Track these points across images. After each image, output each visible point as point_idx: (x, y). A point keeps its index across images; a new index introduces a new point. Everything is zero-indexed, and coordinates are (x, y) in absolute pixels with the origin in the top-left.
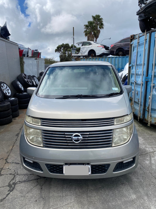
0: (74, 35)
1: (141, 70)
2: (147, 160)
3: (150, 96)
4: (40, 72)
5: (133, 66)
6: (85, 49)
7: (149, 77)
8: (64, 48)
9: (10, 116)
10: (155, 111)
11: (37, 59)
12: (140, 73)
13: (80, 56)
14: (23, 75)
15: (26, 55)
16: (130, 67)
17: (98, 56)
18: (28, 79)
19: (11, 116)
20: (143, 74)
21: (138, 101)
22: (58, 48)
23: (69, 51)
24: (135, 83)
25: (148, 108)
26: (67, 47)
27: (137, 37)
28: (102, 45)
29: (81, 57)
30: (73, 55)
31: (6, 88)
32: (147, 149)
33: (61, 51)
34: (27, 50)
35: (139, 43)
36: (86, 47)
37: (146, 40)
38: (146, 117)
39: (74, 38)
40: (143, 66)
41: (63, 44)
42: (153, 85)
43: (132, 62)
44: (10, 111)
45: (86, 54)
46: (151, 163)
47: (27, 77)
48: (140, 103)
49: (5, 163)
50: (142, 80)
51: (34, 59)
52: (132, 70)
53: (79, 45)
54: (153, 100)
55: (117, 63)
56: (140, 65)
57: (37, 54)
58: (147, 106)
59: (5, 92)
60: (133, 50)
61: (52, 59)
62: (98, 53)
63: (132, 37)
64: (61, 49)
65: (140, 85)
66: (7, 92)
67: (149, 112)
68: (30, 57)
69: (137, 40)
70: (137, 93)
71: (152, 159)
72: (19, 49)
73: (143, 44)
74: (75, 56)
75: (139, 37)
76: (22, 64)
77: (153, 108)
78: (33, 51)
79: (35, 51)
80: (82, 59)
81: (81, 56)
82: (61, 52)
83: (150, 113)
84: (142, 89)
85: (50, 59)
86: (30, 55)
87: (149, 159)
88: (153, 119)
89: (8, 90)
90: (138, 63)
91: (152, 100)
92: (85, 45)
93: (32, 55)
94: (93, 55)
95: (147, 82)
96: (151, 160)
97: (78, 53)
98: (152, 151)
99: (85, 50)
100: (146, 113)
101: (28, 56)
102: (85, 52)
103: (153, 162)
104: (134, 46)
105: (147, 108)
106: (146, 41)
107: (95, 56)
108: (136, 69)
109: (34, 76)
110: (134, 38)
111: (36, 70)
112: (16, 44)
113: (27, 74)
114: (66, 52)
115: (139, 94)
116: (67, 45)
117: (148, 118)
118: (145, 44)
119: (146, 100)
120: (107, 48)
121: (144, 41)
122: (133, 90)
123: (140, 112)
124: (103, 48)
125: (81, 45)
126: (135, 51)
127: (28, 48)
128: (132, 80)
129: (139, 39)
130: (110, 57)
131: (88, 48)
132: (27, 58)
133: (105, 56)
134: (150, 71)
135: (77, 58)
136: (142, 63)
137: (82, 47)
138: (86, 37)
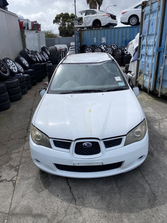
0: (75, 2)
1: (153, 40)
2: (157, 125)
3: (161, 67)
4: (42, 46)
5: (143, 36)
6: (89, 19)
7: (162, 47)
8: (64, 18)
9: (19, 93)
10: (166, 82)
11: (37, 32)
12: (151, 44)
13: (83, 28)
14: (26, 50)
15: (26, 28)
16: (140, 38)
17: (103, 27)
18: (31, 54)
19: (21, 93)
20: (155, 45)
21: (149, 73)
22: (56, 18)
23: (69, 22)
24: (145, 54)
25: (160, 79)
26: (66, 17)
27: (149, 3)
28: (108, 14)
29: (85, 29)
30: (76, 26)
31: (12, 64)
32: (156, 117)
33: (59, 22)
34: (26, 22)
35: (151, 10)
36: (90, 17)
37: (159, 6)
38: (157, 89)
39: (75, 6)
40: (155, 36)
41: (62, 14)
42: (165, 55)
43: (143, 33)
44: (19, 87)
45: (90, 24)
46: (159, 127)
47: (30, 52)
48: (150, 75)
49: (27, 133)
50: (153, 51)
51: (34, 32)
52: (143, 41)
53: (82, 14)
54: (165, 70)
55: (124, 34)
56: (152, 35)
57: (37, 27)
58: (158, 77)
59: (11, 68)
60: (145, 19)
61: (50, 32)
62: (104, 23)
63: (143, 3)
64: (60, 19)
65: (151, 56)
66: (13, 68)
67: (159, 82)
68: (30, 30)
69: (149, 7)
70: (148, 65)
71: (161, 124)
72: (19, 20)
73: (155, 11)
74: (78, 28)
75: (152, 4)
76: (23, 38)
77: (164, 78)
78: (32, 23)
79: (35, 23)
80: (85, 30)
81: (85, 27)
82: (60, 24)
83: (161, 84)
84: (153, 61)
85: (48, 32)
86: (30, 27)
87: (158, 125)
88: (164, 90)
89: (14, 67)
90: (150, 33)
91: (163, 71)
92: (88, 14)
93: (32, 27)
94: (99, 25)
95: (159, 54)
96: (159, 125)
97: (81, 24)
98: (161, 118)
99: (88, 21)
100: (158, 84)
101: (28, 29)
102: (89, 23)
103: (162, 126)
104: (146, 14)
105: (158, 79)
106: (159, 8)
107: (100, 26)
108: (147, 40)
109: (37, 52)
110: (146, 5)
111: (38, 45)
112: (15, 15)
113: (30, 50)
114: (66, 23)
115: (150, 65)
116: (67, 15)
117: (159, 89)
118: (158, 11)
119: (158, 71)
120: (114, 17)
121: (157, 8)
122: (143, 62)
123: (150, 84)
124: (109, 17)
125: (84, 14)
126: (147, 20)
127: (28, 20)
128: (143, 51)
129: (151, 6)
130: (116, 28)
131: (92, 17)
132: (28, 31)
133: (111, 27)
134: (163, 41)
135: (80, 30)
136: (154, 32)
137: (86, 16)
138: (88, 3)
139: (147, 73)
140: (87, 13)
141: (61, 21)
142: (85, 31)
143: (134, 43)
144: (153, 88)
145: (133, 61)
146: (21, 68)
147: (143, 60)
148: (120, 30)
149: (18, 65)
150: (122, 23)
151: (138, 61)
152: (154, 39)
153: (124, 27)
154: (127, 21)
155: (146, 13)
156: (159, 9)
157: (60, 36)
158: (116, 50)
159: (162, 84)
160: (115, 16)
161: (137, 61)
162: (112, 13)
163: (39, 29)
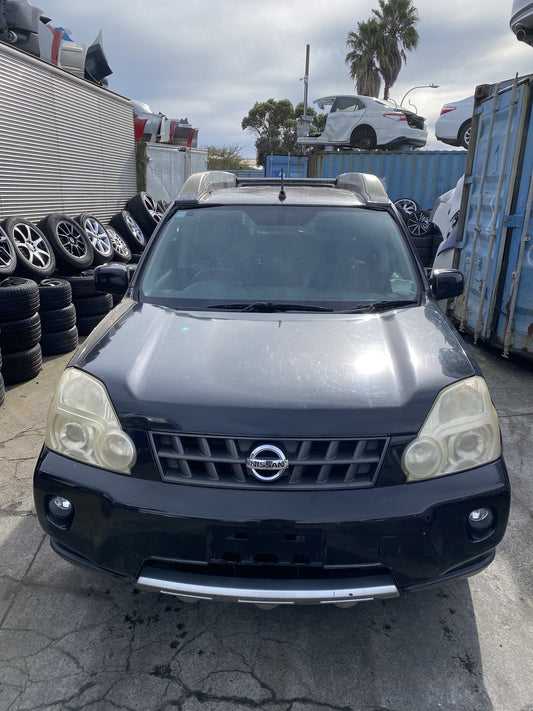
0: (307, 73)
1: (495, 196)
3: (514, 273)
5: (475, 182)
6: (342, 123)
7: (519, 214)
8: (275, 114)
10: (527, 316)
11: (184, 151)
12: (491, 204)
13: (322, 147)
14: (145, 198)
15: (153, 138)
16: (466, 186)
17: (383, 147)
18: (159, 210)
20: (500, 208)
21: (481, 288)
22: (253, 114)
23: (290, 126)
24: (475, 232)
25: (508, 305)
26: (283, 112)
27: (494, 92)
28: (399, 110)
29: (327, 149)
30: (301, 140)
31: (99, 233)
33: (261, 124)
34: (156, 121)
35: (497, 111)
36: (346, 116)
37: (516, 103)
38: (500, 333)
39: (306, 84)
40: (501, 185)
41: (271, 102)
42: (525, 239)
43: (473, 171)
45: (345, 138)
47: (155, 205)
48: (483, 293)
50: (495, 225)
51: (176, 149)
52: (474, 195)
53: (322, 108)
54: (522, 282)
55: (443, 173)
56: (494, 179)
57: (187, 135)
58: (505, 299)
59: (94, 243)
60: (482, 134)
61: (230, 153)
62: (384, 136)
63: (480, 89)
64: (262, 115)
65: (489, 237)
66: (99, 244)
67: (508, 316)
68: (164, 143)
69: (492, 102)
70: (481, 263)
72: (135, 116)
73: (506, 115)
74: (308, 146)
75: (500, 94)
76: (140, 162)
77: (520, 305)
78: (173, 123)
79: (180, 125)
80: (329, 153)
81: (329, 145)
82: (261, 129)
83: (510, 321)
84: (493, 253)
85: (224, 152)
86: (165, 136)
88: (518, 338)
89: (103, 239)
90: (490, 174)
91: (519, 282)
92: (342, 109)
93: (171, 135)
94: (368, 142)
95: (510, 231)
97: (318, 136)
99: (340, 126)
100: (502, 320)
101: (158, 140)
102: (341, 132)
104: (485, 120)
105: (504, 304)
106: (516, 108)
107: (374, 145)
108: (482, 193)
110: (486, 95)
113: (156, 198)
114: (282, 130)
115: (486, 264)
116: (285, 105)
117: (505, 336)
118: (513, 115)
119: (504, 283)
120: (416, 122)
121: (510, 108)
122: (469, 254)
123: (481, 318)
124: (401, 120)
125: (328, 108)
126: (486, 137)
127: (161, 115)
128: (471, 224)
129: (498, 100)
130: (422, 153)
131: (351, 118)
132: (157, 145)
133: (406, 149)
134: (521, 198)
135: (312, 152)
136: (500, 173)
137: (334, 114)
138: (353, 76)
139: (476, 286)
140: (339, 103)
141: (267, 124)
142: (325, 157)
143: (452, 200)
144: (489, 331)
145: (445, 251)
146: (121, 245)
147: (469, 248)
148: (432, 159)
149: (114, 235)
150: (439, 139)
151: (458, 251)
152: (497, 192)
153: (445, 153)
154: (454, 135)
155: (485, 118)
156: (515, 110)
157: (259, 164)
158: (413, 217)
159: (514, 320)
160: (422, 119)
161: (453, 251)
162: (412, 110)
163: (193, 141)
